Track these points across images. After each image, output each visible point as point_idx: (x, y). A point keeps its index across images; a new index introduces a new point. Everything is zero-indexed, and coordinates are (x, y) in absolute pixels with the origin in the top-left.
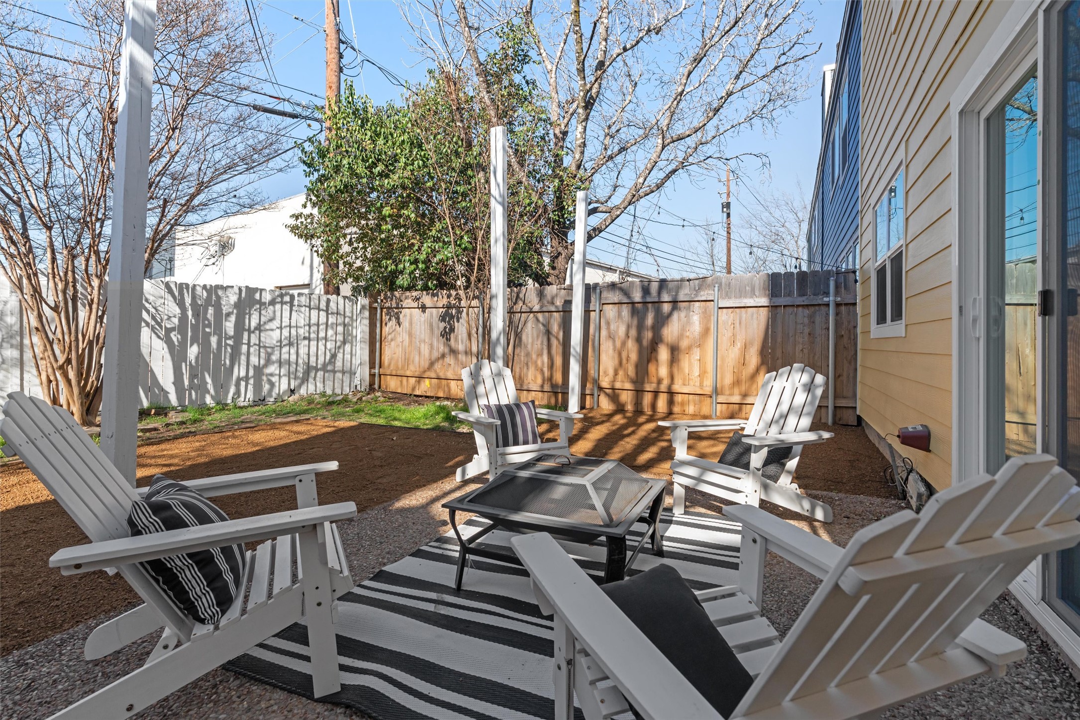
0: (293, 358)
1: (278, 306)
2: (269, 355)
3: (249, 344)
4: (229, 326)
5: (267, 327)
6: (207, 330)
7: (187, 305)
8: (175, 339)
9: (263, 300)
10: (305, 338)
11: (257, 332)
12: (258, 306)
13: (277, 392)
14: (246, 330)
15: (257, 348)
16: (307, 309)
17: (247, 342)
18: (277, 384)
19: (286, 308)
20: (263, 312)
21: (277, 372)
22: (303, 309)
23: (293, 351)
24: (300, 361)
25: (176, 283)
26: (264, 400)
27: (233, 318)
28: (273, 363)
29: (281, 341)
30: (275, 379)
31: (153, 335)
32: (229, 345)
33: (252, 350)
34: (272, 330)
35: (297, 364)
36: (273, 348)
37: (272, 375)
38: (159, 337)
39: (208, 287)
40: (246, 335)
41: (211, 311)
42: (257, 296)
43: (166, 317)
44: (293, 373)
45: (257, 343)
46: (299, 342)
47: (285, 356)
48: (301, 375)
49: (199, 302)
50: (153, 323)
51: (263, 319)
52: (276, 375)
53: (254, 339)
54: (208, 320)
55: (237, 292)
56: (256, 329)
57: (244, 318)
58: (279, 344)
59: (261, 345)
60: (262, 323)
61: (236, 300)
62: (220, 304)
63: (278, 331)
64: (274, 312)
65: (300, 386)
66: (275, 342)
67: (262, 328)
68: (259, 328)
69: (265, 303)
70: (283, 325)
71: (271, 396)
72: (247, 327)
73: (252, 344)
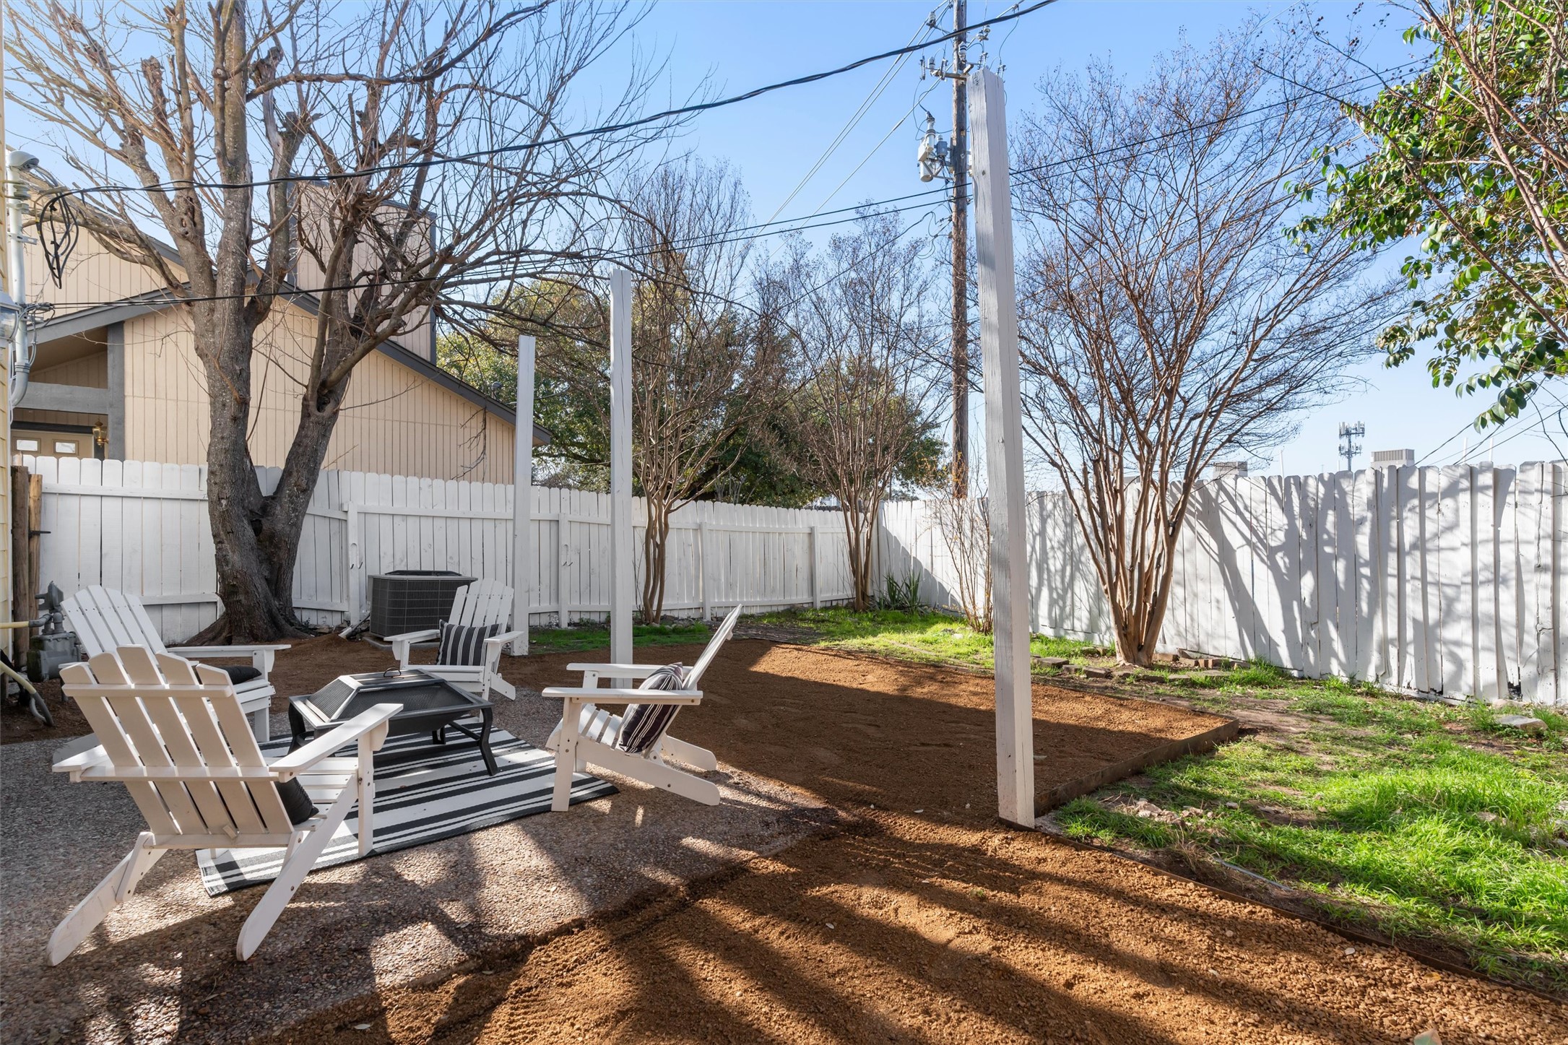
0: (1508, 612)
1: (1465, 498)
2: (1451, 602)
3: (1400, 576)
4: (1363, 542)
5: (1443, 543)
6: (1328, 550)
7: (1297, 510)
8: (1281, 563)
9: (1430, 488)
10: (1539, 568)
11: (1417, 554)
12: (1416, 502)
13: (1471, 682)
14: (1392, 550)
15: (1419, 584)
16: (1547, 499)
17: (1395, 572)
18: (1469, 666)
19: (1486, 500)
20: (1431, 513)
21: (1468, 639)
22: (1534, 499)
23: (1507, 596)
24: (1530, 621)
25: (1280, 477)
26: (1441, 693)
27: (1367, 528)
28: (1459, 618)
29: (1474, 573)
30: (1465, 654)
31: (1255, 557)
32: (1366, 577)
33: (1409, 587)
34: (1453, 549)
35: (1520, 625)
36: (1458, 587)
37: (1457, 643)
38: (1262, 560)
39: (1326, 477)
40: (1392, 559)
41: (1331, 517)
42: (1414, 482)
43: (1269, 531)
44: (1511, 648)
45: (1419, 574)
46: (1525, 577)
47: (1486, 607)
48: (1535, 656)
49: (1312, 504)
50: (1254, 540)
51: (1430, 528)
52: (1467, 645)
53: (1412, 567)
54: (1328, 533)
55: (1372, 479)
56: (1414, 546)
57: (1388, 527)
58: (1469, 579)
59: (1429, 578)
60: (1428, 535)
61: (1370, 495)
62: (1345, 505)
63: (1466, 552)
64: (1457, 510)
65: (1534, 681)
66: (1460, 575)
67: (1429, 545)
68: (1421, 545)
69: (1433, 496)
70: (1480, 537)
71: (1458, 689)
72: (1394, 545)
73: (1408, 577)
